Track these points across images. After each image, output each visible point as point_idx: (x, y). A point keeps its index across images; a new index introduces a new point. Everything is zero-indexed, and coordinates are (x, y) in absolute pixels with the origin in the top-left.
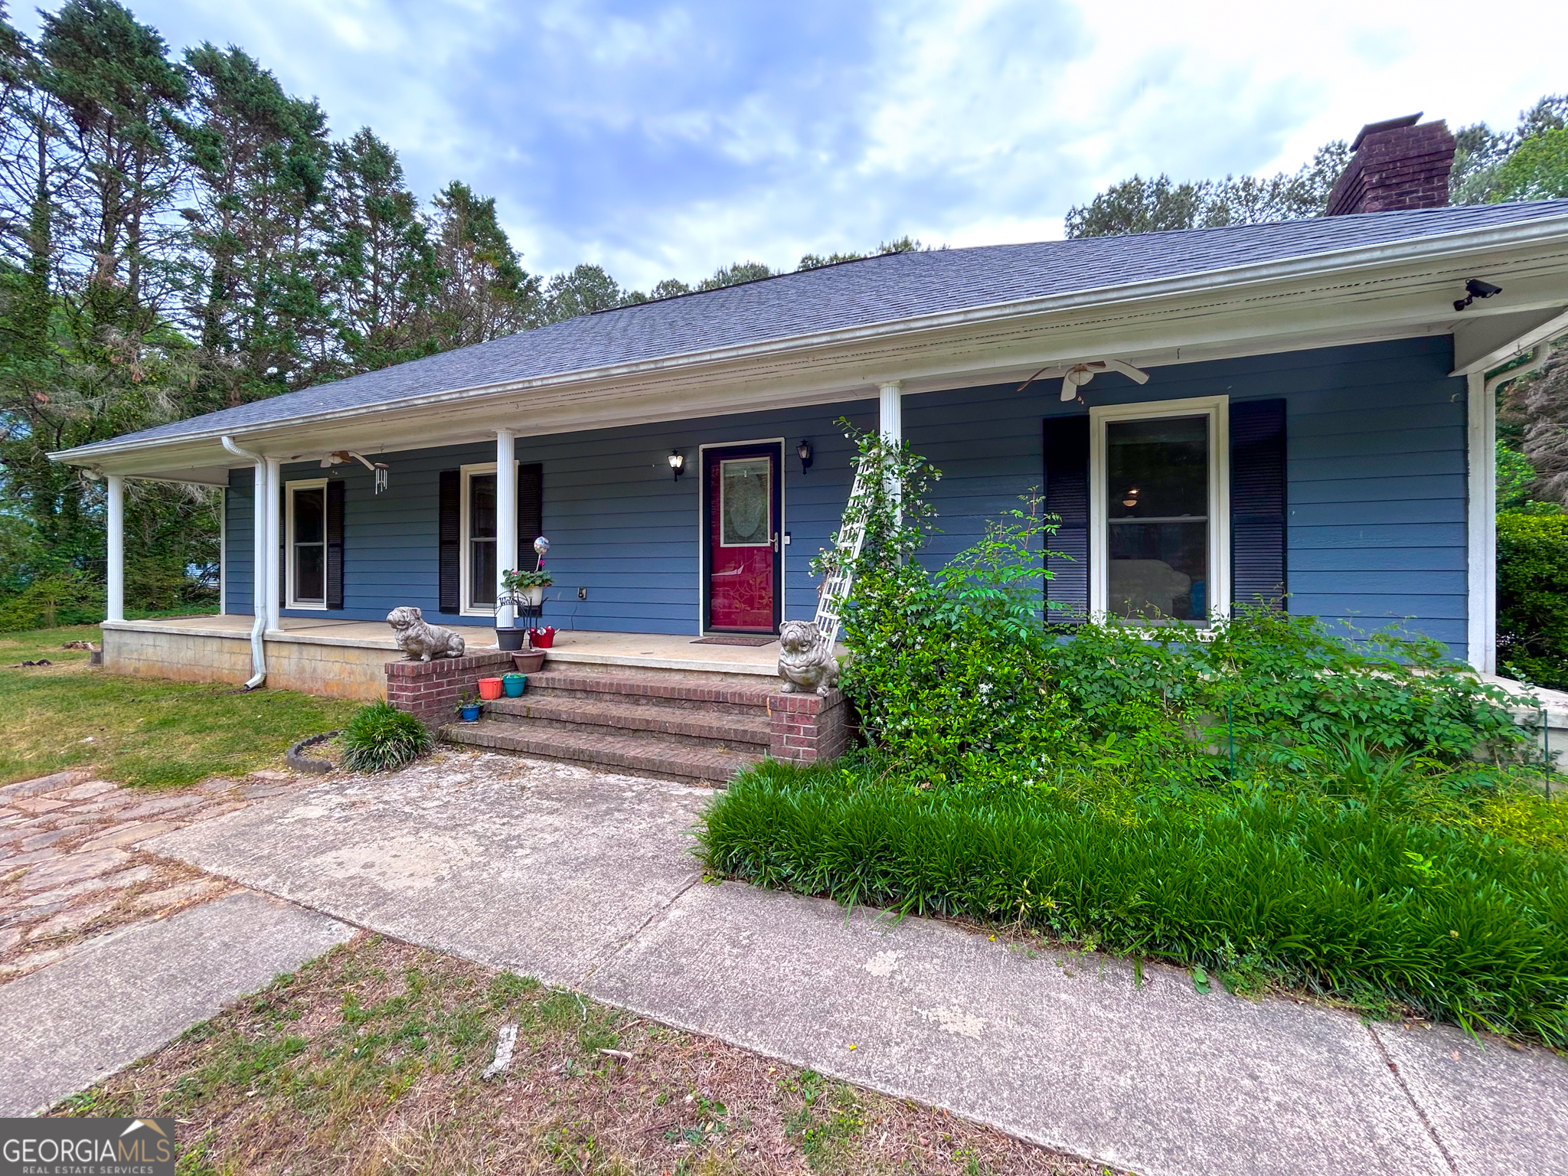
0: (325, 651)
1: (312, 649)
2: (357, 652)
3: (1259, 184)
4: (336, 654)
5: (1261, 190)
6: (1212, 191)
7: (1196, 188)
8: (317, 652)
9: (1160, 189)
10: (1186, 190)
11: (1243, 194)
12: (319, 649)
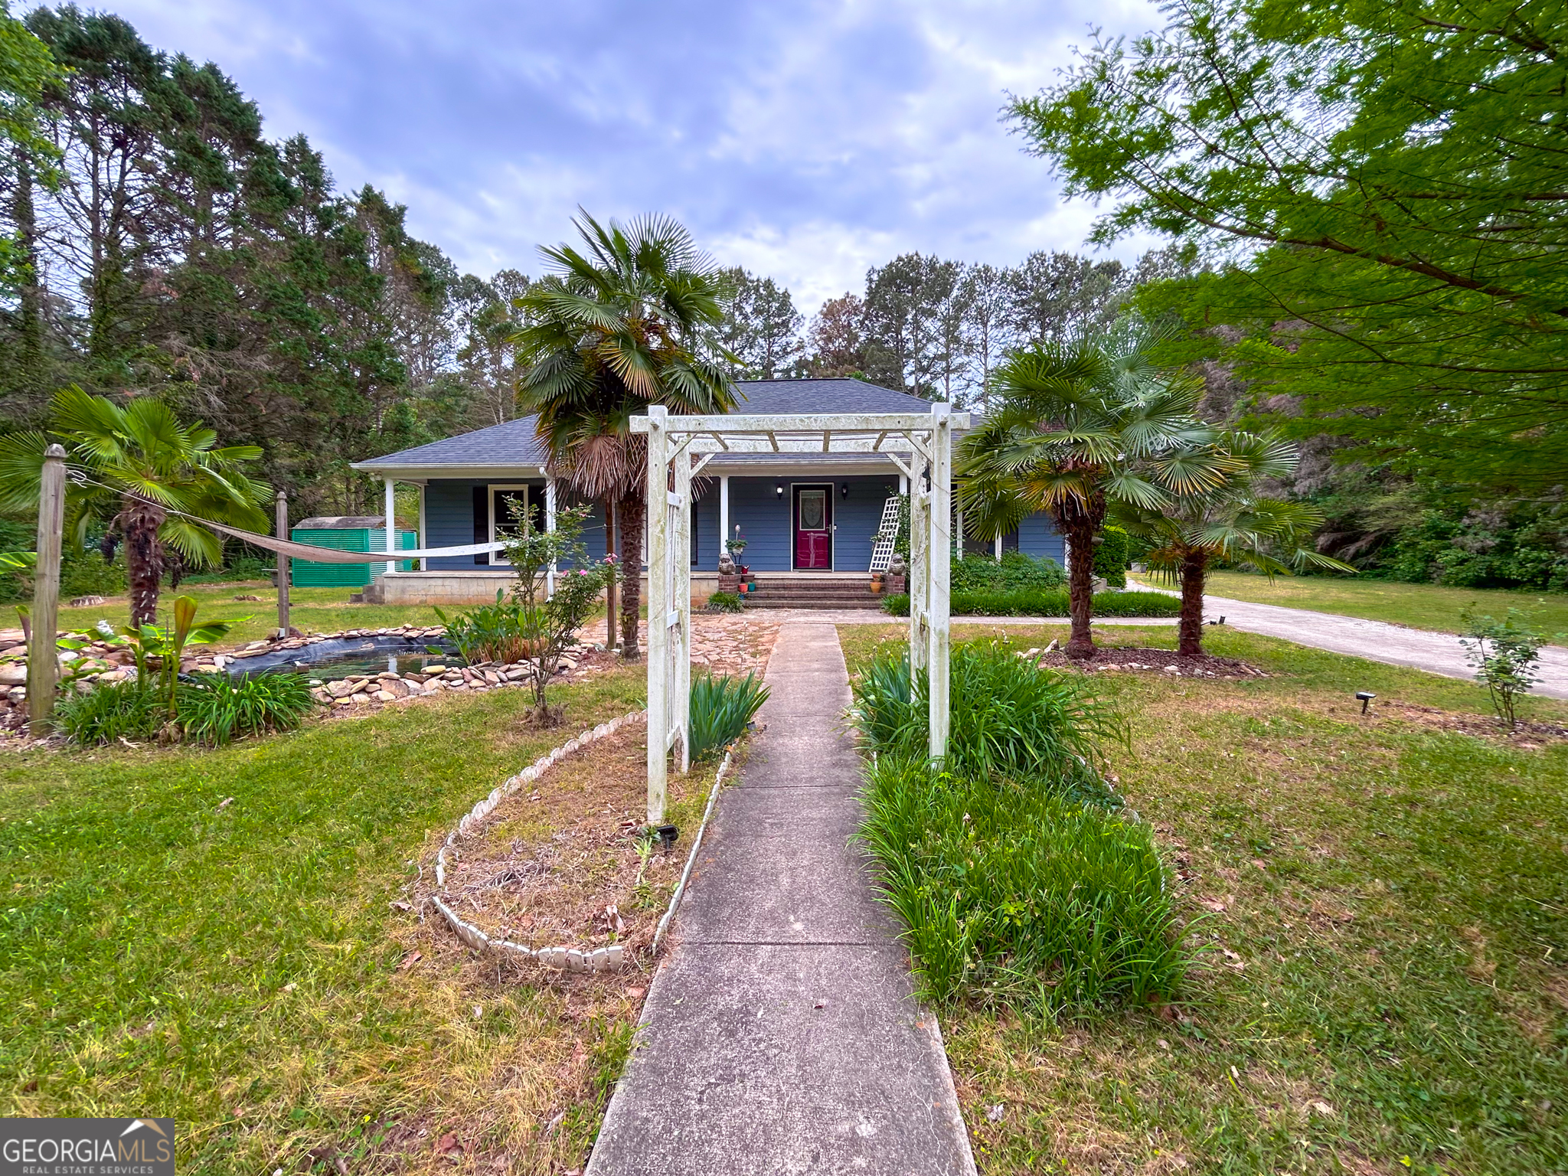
3: (994, 272)
5: (995, 275)
7: (954, 265)
9: (932, 265)
10: (948, 266)
11: (984, 276)
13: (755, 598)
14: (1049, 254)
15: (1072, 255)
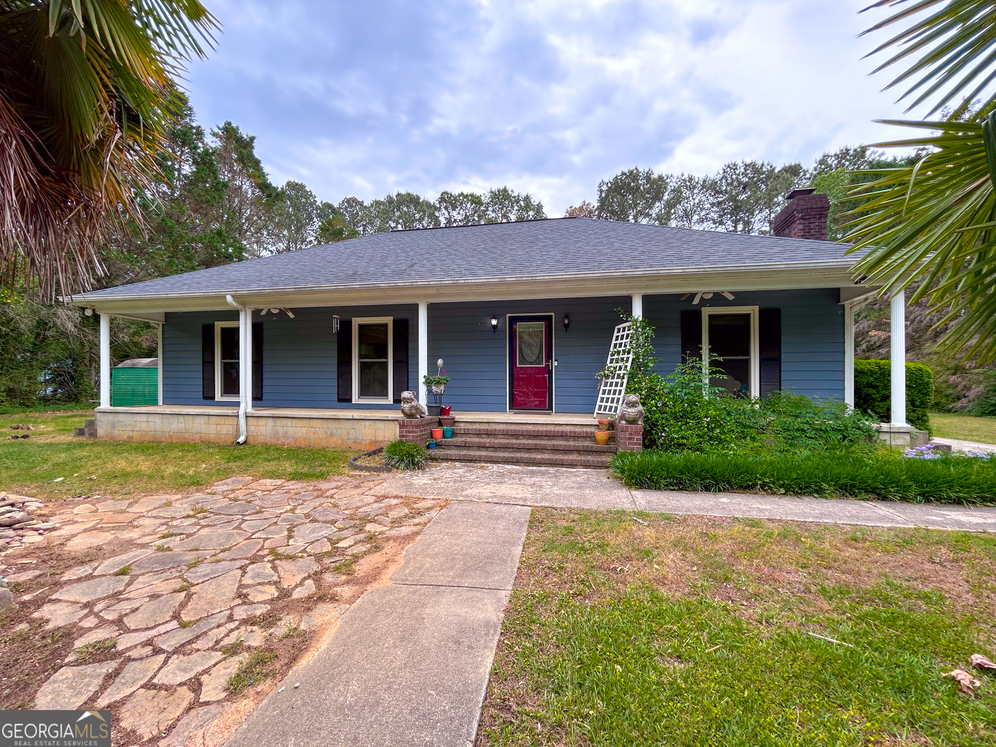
0: (294, 422)
1: (284, 421)
2: (320, 421)
3: (696, 180)
4: (305, 422)
5: (697, 183)
6: (674, 180)
7: (665, 178)
8: (289, 422)
9: (648, 177)
10: (660, 178)
11: (688, 184)
12: (290, 420)
13: (449, 446)
14: (740, 164)
15: (759, 163)
